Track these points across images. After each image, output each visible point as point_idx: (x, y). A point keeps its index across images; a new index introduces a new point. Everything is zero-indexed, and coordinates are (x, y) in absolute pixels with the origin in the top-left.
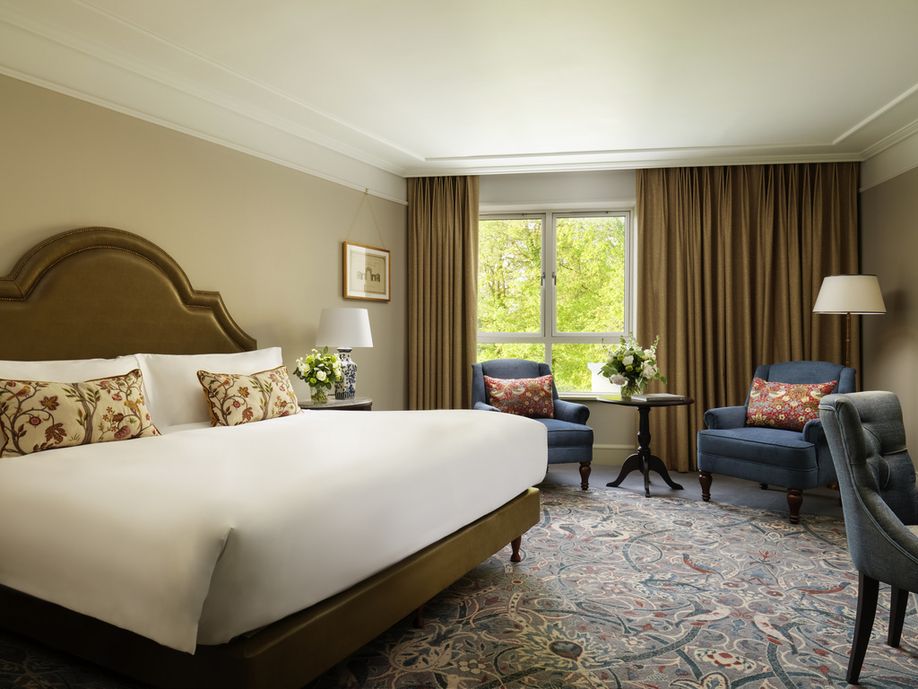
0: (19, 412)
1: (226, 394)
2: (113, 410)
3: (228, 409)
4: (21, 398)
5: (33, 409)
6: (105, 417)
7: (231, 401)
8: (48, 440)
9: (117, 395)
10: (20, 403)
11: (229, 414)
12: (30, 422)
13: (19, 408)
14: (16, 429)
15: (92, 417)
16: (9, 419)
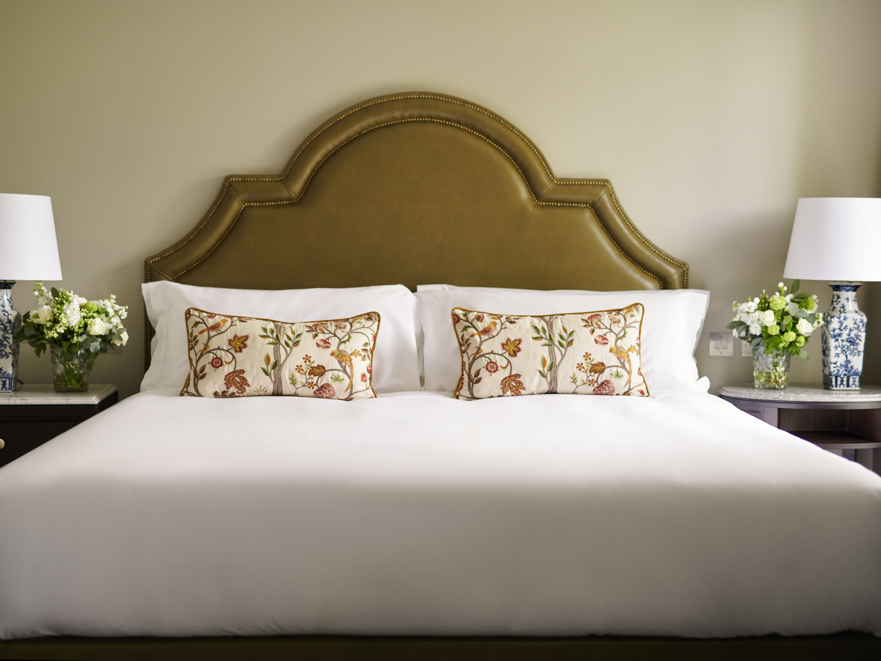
0: (206, 350)
1: (479, 348)
2: (312, 360)
3: (478, 373)
4: (212, 333)
5: (219, 349)
6: (299, 368)
7: (484, 361)
8: (228, 388)
9: (325, 342)
10: (209, 338)
11: (479, 381)
12: (212, 363)
13: (206, 346)
14: (198, 370)
15: (281, 366)
16: (196, 355)
